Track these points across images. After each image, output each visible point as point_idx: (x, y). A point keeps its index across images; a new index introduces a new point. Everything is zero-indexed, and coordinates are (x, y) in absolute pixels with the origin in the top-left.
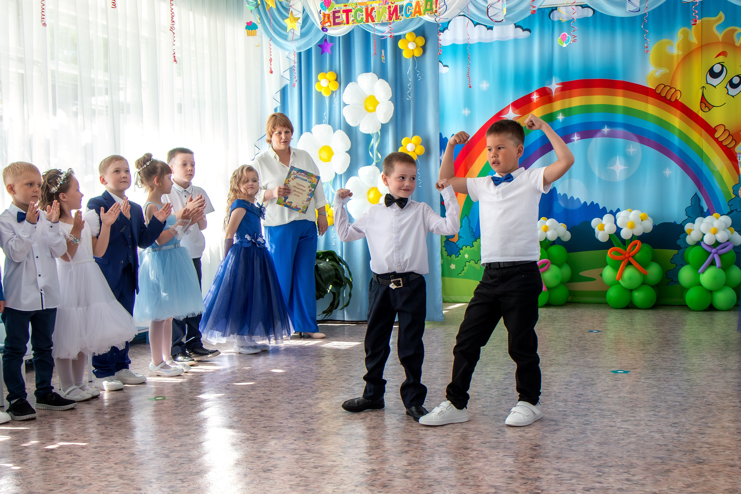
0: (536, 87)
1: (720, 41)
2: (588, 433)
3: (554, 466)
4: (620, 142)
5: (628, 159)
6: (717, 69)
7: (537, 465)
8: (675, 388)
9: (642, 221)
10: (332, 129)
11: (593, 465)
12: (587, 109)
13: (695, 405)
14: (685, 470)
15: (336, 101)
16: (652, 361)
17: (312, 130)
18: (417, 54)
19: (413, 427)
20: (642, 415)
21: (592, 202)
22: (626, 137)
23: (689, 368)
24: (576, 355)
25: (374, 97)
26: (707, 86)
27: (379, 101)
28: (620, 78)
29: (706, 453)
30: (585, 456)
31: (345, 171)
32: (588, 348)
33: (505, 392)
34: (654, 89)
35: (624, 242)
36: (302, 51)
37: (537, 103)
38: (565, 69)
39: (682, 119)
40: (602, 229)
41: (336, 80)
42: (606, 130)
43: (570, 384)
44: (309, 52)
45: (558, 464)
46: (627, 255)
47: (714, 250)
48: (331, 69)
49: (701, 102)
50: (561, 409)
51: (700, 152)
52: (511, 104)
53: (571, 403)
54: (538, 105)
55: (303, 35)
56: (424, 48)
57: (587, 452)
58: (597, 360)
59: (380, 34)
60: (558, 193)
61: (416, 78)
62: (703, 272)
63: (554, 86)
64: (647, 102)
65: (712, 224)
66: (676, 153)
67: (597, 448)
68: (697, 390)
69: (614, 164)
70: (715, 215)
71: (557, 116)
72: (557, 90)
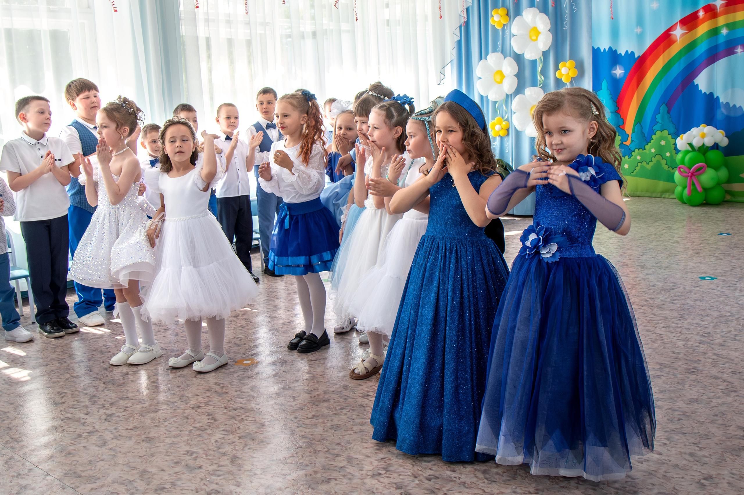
0: (702, 4)
52: (679, 21)
54: (704, 20)
60: (721, 101)
63: (719, 2)
71: (721, 31)
72: (721, 6)
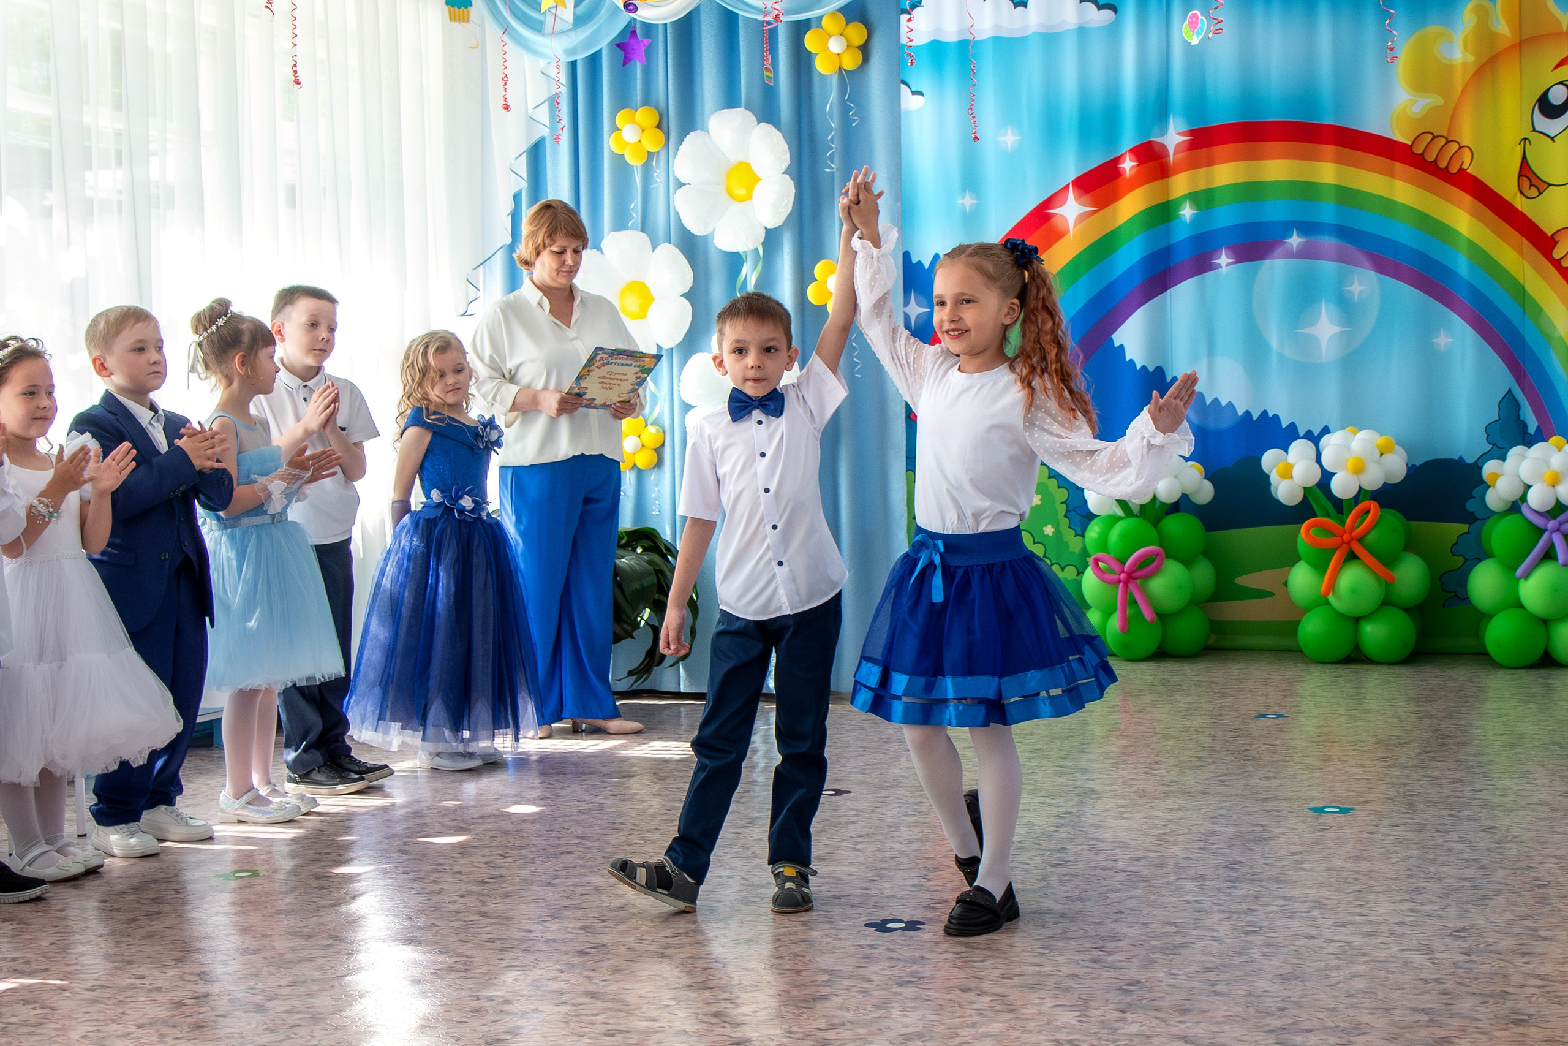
0: (1129, 141)
1: (1565, 30)
2: (1255, 953)
3: (1175, 1030)
4: (1328, 268)
5: (1347, 309)
6: (1557, 96)
7: (1134, 1029)
8: (1460, 847)
9: (1382, 454)
10: (649, 242)
11: (1267, 1028)
12: (1252, 191)
13: (1508, 888)
14: (1485, 1038)
15: (659, 176)
16: (1405, 784)
17: (602, 245)
18: (850, 63)
19: (840, 939)
20: (1382, 910)
21: (1265, 413)
22: (1342, 258)
23: (1495, 799)
24: (1226, 772)
25: (749, 165)
26: (1533, 136)
27: (760, 176)
28: (1328, 120)
29: (1533, 999)
30: (1247, 1007)
31: (681, 339)
32: (1254, 754)
33: (1059, 859)
34: (1410, 143)
35: (1338, 505)
36: (579, 57)
37: (1132, 178)
38: (1198, 97)
39: (1474, 214)
40: (1287, 474)
41: (659, 126)
42: (1295, 241)
43: (1212, 839)
44: (594, 60)
45: (1183, 1026)
46: (1346, 537)
47: (1551, 524)
48: (646, 102)
49: (1520, 175)
50: (1188, 898)
51: (1520, 293)
52: (1073, 182)
53: (1213, 883)
54: (1136, 183)
55: (580, 21)
56: (865, 50)
57: (1253, 999)
58: (1278, 782)
59: (760, 18)
61: (846, 121)
62: (1526, 576)
63: (1173, 138)
64: (1391, 174)
65: (1547, 463)
66: (1462, 294)
67: (1275, 988)
68: (1514, 852)
69: (1314, 322)
70: (1553, 440)
71: (1178, 210)
72: (1179, 148)
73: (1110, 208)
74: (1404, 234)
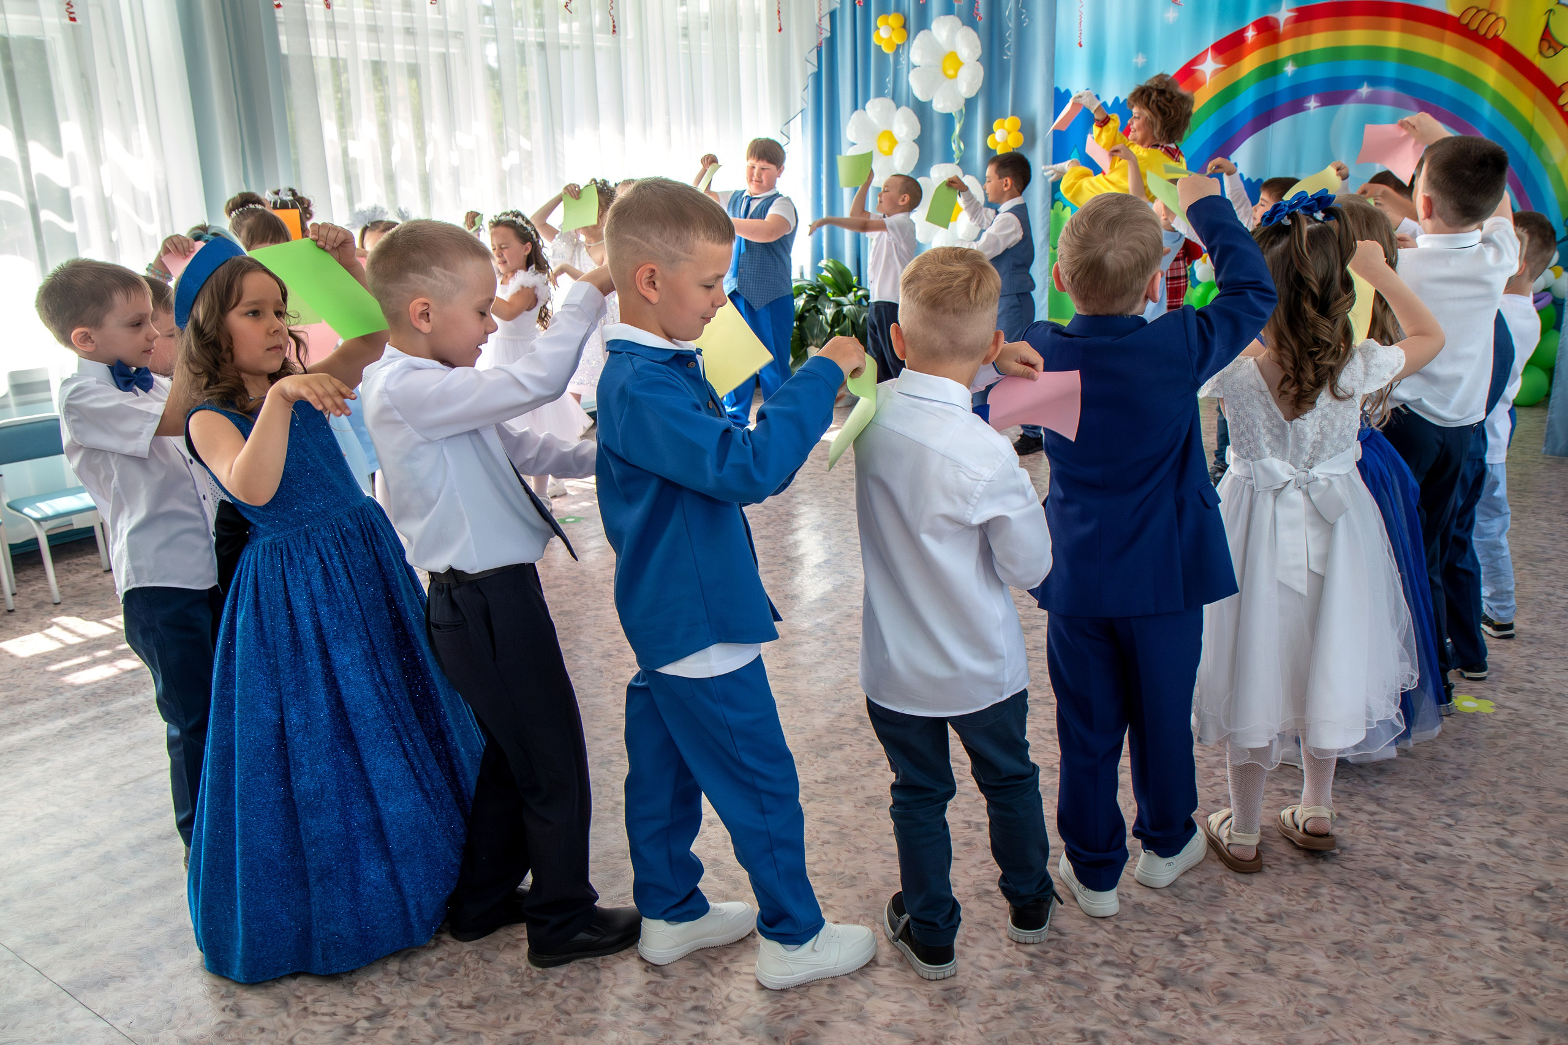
0: (1253, 16)
4: (1386, 110)
10: (895, 106)
12: (1338, 54)
22: (1397, 103)
25: (956, 54)
26: (1556, 8)
27: (962, 62)
34: (1458, 16)
37: (1252, 43)
39: (1501, 71)
42: (1365, 90)
49: (1542, 40)
51: (1529, 131)
52: (1212, 46)
54: (1255, 47)
63: (1284, 14)
64: (1441, 40)
71: (1283, 66)
72: (1287, 21)
73: (1235, 66)
74: (1446, 86)
